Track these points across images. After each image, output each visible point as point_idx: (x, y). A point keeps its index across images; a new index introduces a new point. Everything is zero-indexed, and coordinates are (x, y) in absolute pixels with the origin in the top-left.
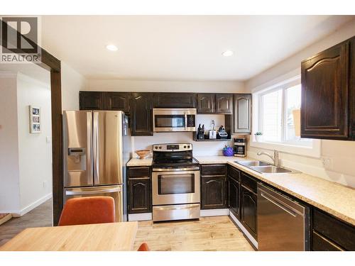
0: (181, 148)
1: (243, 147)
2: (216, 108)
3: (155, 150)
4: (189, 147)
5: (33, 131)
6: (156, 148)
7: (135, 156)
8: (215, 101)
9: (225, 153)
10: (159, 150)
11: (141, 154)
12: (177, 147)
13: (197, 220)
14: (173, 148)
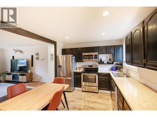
0: (94, 67)
1: (120, 67)
2: (106, 52)
3: (84, 67)
4: (97, 66)
5: (52, 60)
6: (85, 66)
7: (78, 69)
8: (106, 49)
9: (112, 69)
10: (86, 67)
11: (79, 68)
12: (92, 66)
13: (98, 93)
14: (91, 67)
